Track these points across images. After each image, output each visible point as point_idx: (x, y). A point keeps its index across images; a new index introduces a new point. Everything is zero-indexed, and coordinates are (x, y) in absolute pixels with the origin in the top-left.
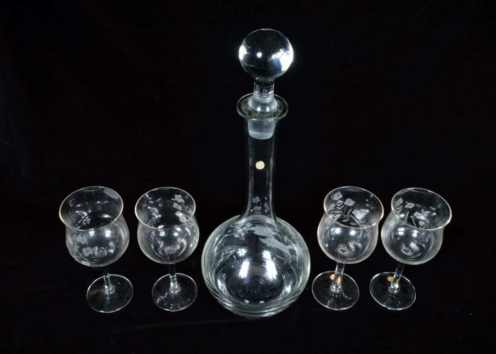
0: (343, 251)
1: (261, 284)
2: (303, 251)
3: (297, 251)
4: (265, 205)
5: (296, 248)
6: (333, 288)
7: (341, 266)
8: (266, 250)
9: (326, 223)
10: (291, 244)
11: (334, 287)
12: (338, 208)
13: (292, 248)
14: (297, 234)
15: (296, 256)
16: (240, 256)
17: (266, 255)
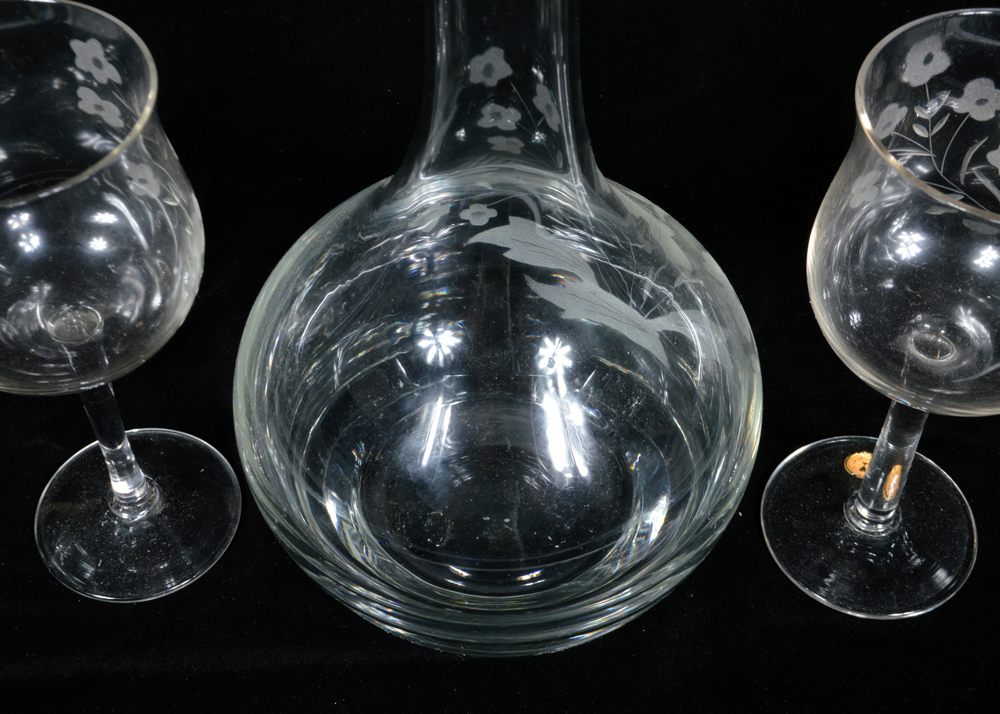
0: (930, 349)
1: (529, 489)
2: (729, 343)
3: (698, 344)
4: (535, 100)
5: (695, 329)
6: (861, 517)
7: (907, 418)
8: (552, 337)
9: (855, 204)
10: (671, 309)
11: (864, 512)
12: (920, 131)
13: (673, 327)
14: (701, 260)
15: (695, 366)
16: (429, 359)
17: (554, 356)
